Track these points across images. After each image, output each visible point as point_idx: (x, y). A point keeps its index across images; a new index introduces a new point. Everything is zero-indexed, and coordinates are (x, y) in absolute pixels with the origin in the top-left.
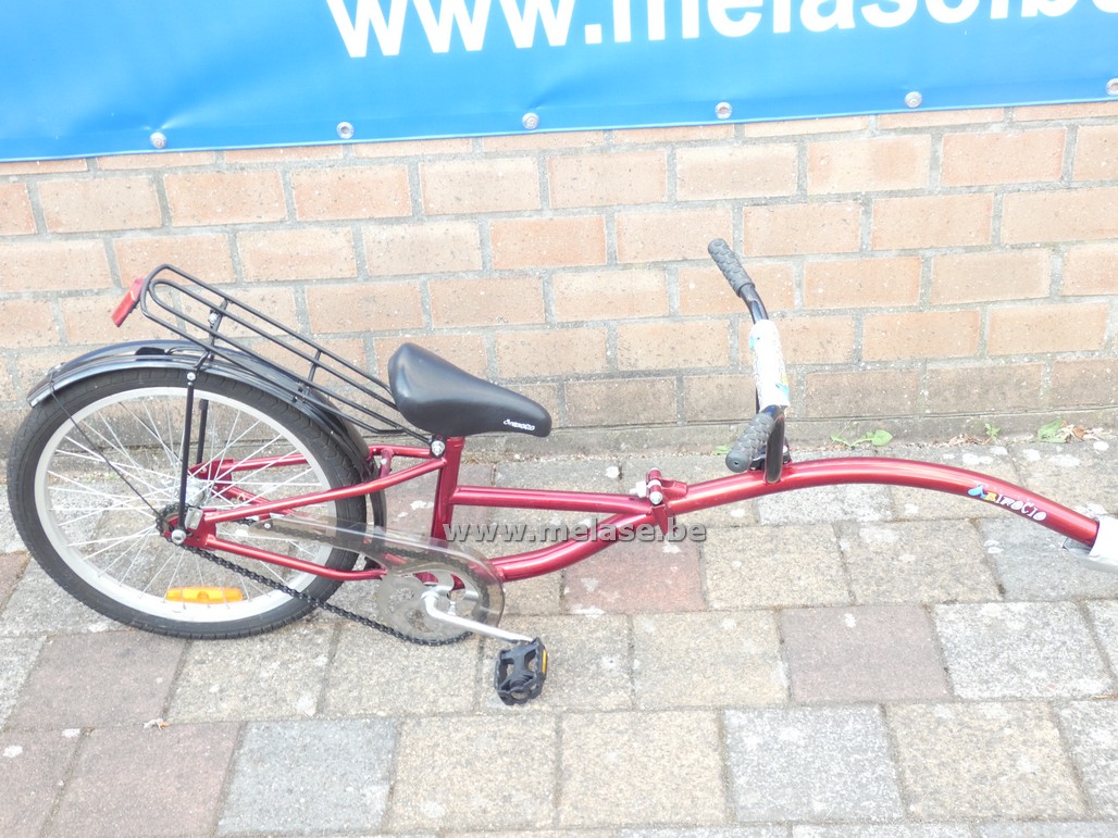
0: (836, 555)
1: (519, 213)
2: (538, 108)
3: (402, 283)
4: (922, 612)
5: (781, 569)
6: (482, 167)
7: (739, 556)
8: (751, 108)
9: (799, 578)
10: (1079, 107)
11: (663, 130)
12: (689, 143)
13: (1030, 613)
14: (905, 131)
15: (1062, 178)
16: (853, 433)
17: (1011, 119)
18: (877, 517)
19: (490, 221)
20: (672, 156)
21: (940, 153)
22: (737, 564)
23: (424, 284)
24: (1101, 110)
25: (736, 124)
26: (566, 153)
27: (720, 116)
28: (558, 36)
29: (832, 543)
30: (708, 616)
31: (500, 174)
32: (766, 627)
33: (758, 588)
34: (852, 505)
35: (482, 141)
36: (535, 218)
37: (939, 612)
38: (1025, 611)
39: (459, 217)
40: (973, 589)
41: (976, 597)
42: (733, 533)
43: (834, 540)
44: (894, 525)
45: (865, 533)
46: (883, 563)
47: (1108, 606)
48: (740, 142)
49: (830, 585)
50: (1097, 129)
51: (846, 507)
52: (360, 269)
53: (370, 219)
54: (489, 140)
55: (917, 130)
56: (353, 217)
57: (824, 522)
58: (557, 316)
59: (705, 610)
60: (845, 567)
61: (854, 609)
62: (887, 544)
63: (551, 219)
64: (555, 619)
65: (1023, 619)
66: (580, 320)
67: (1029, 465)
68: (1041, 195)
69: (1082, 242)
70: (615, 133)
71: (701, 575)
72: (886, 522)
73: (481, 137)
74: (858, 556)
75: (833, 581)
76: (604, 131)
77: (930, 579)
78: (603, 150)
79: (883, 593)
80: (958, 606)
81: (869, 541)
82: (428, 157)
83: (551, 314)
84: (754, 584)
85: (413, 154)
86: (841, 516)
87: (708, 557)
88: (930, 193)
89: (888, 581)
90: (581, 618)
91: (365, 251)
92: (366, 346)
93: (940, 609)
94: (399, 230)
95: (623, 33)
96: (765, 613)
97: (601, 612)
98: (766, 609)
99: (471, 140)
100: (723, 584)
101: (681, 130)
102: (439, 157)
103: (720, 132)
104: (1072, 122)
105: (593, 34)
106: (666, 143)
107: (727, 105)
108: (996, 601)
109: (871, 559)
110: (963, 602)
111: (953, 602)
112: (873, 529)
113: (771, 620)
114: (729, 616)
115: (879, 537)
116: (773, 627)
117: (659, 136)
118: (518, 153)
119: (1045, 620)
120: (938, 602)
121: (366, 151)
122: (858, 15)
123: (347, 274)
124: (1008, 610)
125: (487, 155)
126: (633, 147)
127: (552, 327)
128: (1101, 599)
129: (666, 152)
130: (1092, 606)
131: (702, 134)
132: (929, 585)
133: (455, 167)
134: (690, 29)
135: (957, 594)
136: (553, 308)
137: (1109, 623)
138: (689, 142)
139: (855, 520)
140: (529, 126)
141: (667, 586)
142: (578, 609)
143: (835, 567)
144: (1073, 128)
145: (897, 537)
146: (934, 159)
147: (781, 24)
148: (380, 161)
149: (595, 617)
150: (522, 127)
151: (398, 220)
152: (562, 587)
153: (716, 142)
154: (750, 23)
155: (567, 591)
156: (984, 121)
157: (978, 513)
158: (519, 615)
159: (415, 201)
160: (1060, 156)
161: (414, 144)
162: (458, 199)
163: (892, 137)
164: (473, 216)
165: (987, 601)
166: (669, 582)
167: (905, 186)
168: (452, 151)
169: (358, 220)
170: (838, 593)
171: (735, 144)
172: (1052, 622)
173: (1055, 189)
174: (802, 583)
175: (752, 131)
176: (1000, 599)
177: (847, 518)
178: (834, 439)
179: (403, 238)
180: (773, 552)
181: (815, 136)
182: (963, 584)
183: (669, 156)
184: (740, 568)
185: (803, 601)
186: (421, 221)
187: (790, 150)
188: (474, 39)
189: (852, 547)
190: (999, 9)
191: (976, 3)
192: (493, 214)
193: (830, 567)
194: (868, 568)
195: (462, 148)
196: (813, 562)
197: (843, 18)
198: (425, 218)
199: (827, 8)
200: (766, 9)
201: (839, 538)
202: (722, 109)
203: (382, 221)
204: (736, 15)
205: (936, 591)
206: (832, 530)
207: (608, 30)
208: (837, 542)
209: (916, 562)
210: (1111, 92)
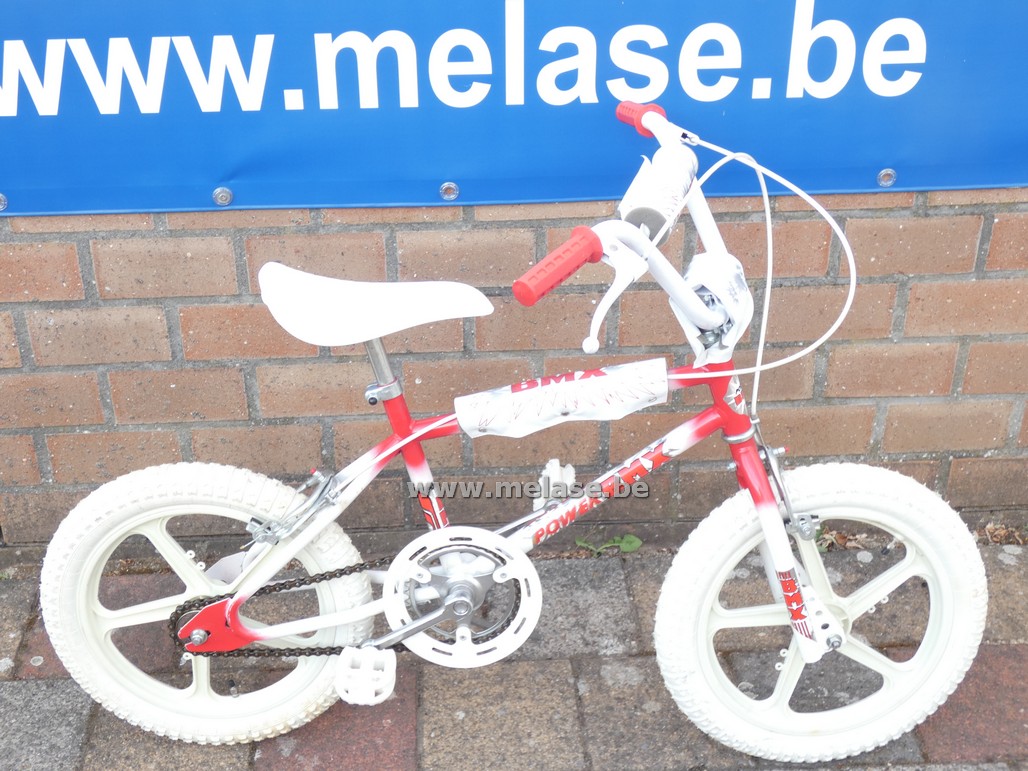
0: (571, 702)
1: (213, 298)
2: (232, 182)
3: (76, 374)
5: (509, 722)
6: (167, 246)
7: (464, 704)
8: (480, 190)
9: (529, 735)
10: (847, 198)
11: (380, 210)
12: (411, 226)
15: (828, 273)
16: (599, 537)
17: (773, 210)
18: (620, 649)
19: (179, 306)
20: (392, 239)
21: (695, 244)
22: (461, 715)
23: (104, 375)
24: (872, 202)
25: (463, 206)
26: (265, 233)
27: (446, 197)
28: (251, 98)
29: (569, 685)
31: (189, 255)
33: (481, 749)
34: (593, 633)
35: (166, 218)
36: (233, 304)
39: (141, 301)
43: (571, 681)
44: (639, 660)
45: (607, 671)
46: (624, 713)
48: (470, 226)
49: (563, 745)
50: (866, 223)
51: (587, 635)
52: (24, 357)
53: (33, 302)
54: (174, 216)
56: (12, 299)
57: (562, 656)
58: (262, 410)
60: (581, 719)
62: (631, 687)
63: (252, 306)
66: (290, 416)
68: (805, 291)
69: (848, 341)
70: (324, 212)
71: (417, 731)
72: (631, 656)
73: (164, 213)
74: (598, 703)
75: (567, 740)
76: (311, 209)
77: (675, 737)
78: (311, 231)
79: (623, 756)
81: (610, 683)
82: (101, 234)
83: (255, 410)
84: (477, 743)
85: (82, 230)
86: (581, 648)
87: (427, 705)
89: (629, 740)
91: (30, 338)
92: (36, 443)
94: (70, 315)
95: (329, 99)
99: (152, 216)
100: (442, 744)
101: (401, 211)
102: (114, 234)
103: (446, 215)
104: (840, 213)
105: (294, 99)
106: (384, 225)
107: (453, 185)
109: (612, 709)
112: (616, 665)
115: (621, 677)
117: (375, 217)
118: (210, 232)
121: (23, 225)
122: (601, 89)
123: (9, 364)
125: (172, 233)
126: (347, 227)
127: (257, 423)
129: (384, 234)
131: (426, 216)
132: (674, 745)
133: (134, 246)
134: (409, 98)
135: (706, 758)
136: (258, 403)
138: (410, 224)
139: (597, 652)
140: (220, 201)
141: (376, 747)
143: (571, 720)
144: (841, 221)
145: (642, 677)
146: (688, 250)
147: (515, 95)
148: (43, 237)
150: (213, 203)
151: (68, 304)
152: (253, 750)
153: (442, 225)
154: (478, 93)
155: (258, 756)
156: (743, 210)
157: (732, 644)
159: (88, 283)
160: (826, 250)
161: (82, 219)
162: (139, 282)
164: (158, 301)
166: (380, 742)
168: (129, 227)
169: (20, 303)
170: (572, 756)
171: (464, 229)
173: (820, 285)
174: (532, 743)
175: (485, 214)
177: (587, 650)
178: (579, 544)
179: (75, 324)
180: (501, 697)
181: (555, 222)
183: (387, 240)
184: (463, 721)
186: (96, 306)
187: (526, 236)
188: (150, 100)
189: (590, 691)
190: (762, 88)
191: (735, 81)
192: (183, 299)
193: (565, 720)
194: (607, 721)
195: (142, 224)
196: (546, 713)
197: (586, 91)
198: (101, 302)
199: (566, 81)
200: (497, 79)
201: (577, 678)
202: (448, 190)
203: (48, 305)
204: (460, 83)
205: (682, 754)
206: (570, 667)
207: (311, 94)
208: (575, 684)
209: (661, 712)
210: (883, 183)
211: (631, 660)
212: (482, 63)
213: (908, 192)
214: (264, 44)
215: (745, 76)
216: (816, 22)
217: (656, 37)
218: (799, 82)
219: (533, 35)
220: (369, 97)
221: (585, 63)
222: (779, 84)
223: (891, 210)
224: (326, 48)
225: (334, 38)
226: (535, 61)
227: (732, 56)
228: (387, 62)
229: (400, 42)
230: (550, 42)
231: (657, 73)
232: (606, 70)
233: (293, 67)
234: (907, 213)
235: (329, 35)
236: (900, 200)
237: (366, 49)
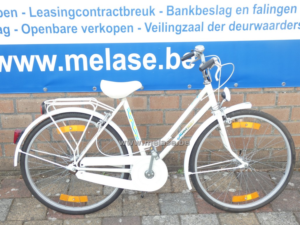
0: (121, 203)
2: (47, 86)
3: (11, 130)
4: (139, 218)
6: (33, 101)
9: (110, 209)
10: (181, 91)
11: (80, 93)
13: (166, 218)
14: (140, 95)
15: (179, 108)
17: (166, 93)
18: (133, 193)
19: (35, 114)
21: (149, 101)
24: (187, 92)
25: (98, 92)
26: (54, 98)
27: (94, 90)
28: (52, 68)
30: (84, 220)
31: (38, 103)
32: (98, 223)
33: (99, 212)
35: (33, 94)
37: (144, 218)
38: (165, 218)
39: (27, 113)
40: (153, 212)
41: (153, 214)
42: (96, 197)
43: (121, 199)
44: (137, 195)
45: (130, 197)
46: (132, 205)
47: (186, 216)
49: (117, 211)
50: (186, 96)
53: (3, 113)
54: (34, 94)
55: (143, 95)
58: (54, 139)
59: (84, 218)
60: (122, 206)
61: (122, 217)
62: (135, 200)
64: (43, 221)
65: (164, 220)
66: (60, 140)
67: (174, 179)
68: (174, 112)
70: (67, 93)
73: (32, 93)
74: (127, 203)
75: (119, 210)
76: (65, 93)
77: (143, 209)
79: (131, 213)
80: (149, 216)
81: (130, 199)
82: (19, 98)
83: (52, 139)
85: (14, 97)
88: (148, 111)
89: (133, 210)
90: (50, 221)
91: (2, 122)
92: (2, 147)
93: (144, 217)
94: (11, 116)
95: (68, 68)
96: (99, 219)
97: (56, 219)
98: (99, 218)
99: (30, 94)
101: (84, 93)
102: (21, 98)
103: (94, 94)
104: (180, 94)
105: (61, 69)
106: (81, 96)
107: (96, 87)
108: (158, 215)
109: (130, 204)
110: (150, 215)
111: (148, 215)
112: (132, 196)
113: (100, 221)
114: (90, 220)
115: (133, 198)
116: (100, 222)
118: (42, 98)
119: (169, 220)
120: (144, 216)
122: (127, 67)
124: (161, 217)
125: (34, 98)
126: (73, 97)
127: (52, 142)
128: (184, 214)
130: (182, 216)
131: (90, 94)
132: (142, 211)
133: (26, 101)
134: (85, 68)
135: (149, 213)
136: (53, 137)
137: (185, 221)
138: (86, 96)
139: (128, 194)
140: (45, 91)
142: (50, 218)
143: (120, 206)
144: (181, 96)
145: (137, 198)
146: (148, 102)
147: (108, 68)
148: (6, 99)
149: (54, 220)
150: (43, 91)
151: (10, 114)
152: (47, 212)
153: (93, 96)
154: (100, 68)
155: (48, 213)
156: (159, 93)
157: (159, 192)
158: (34, 220)
159: (15, 109)
160: (178, 103)
161: (14, 94)
162: (27, 109)
163: (137, 97)
164: (30, 113)
165: (156, 215)
167: (141, 109)
168: (25, 96)
170: (119, 213)
171: (98, 97)
172: (171, 220)
173: (177, 110)
174: (110, 211)
176: (159, 214)
177: (126, 193)
179: (12, 118)
182: (151, 210)
185: (109, 215)
186: (17, 114)
188: (30, 69)
189: (125, 201)
190: (161, 67)
191: (155, 66)
192: (36, 113)
193: (118, 206)
194: (128, 206)
195: (28, 96)
196: (115, 205)
197: (123, 67)
198: (18, 114)
199: (119, 65)
200: (104, 65)
201: (123, 198)
202: (94, 88)
203: (6, 114)
204: (97, 65)
205: (144, 213)
206: (121, 196)
207: (65, 68)
208: (122, 200)
209: (141, 205)
210: (189, 88)
211: (136, 195)
212: (101, 61)
213: (195, 90)
214: (55, 57)
215: (157, 64)
216: (171, 53)
217: (138, 56)
218: (169, 66)
219: (112, 55)
220: (77, 68)
221: (123, 61)
222: (165, 66)
223: (191, 94)
224: (68, 58)
225: (69, 56)
226: (112, 61)
227: (154, 60)
228: (81, 61)
229: (84, 57)
230: (115, 57)
231: (138, 63)
232: (128, 63)
233: (61, 62)
234: (195, 94)
235: (68, 55)
236: (193, 91)
237: (76, 58)
